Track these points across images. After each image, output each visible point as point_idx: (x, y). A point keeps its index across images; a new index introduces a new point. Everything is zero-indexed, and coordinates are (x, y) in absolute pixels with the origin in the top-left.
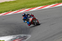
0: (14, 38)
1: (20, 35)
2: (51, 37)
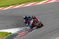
0: (20, 30)
1: (27, 27)
2: (56, 30)
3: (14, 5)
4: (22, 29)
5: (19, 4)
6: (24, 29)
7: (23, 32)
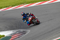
3: (7, 7)
4: (15, 31)
5: (13, 6)
6: (17, 32)
7: (16, 34)
